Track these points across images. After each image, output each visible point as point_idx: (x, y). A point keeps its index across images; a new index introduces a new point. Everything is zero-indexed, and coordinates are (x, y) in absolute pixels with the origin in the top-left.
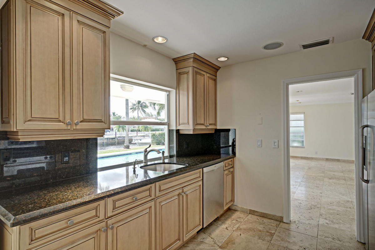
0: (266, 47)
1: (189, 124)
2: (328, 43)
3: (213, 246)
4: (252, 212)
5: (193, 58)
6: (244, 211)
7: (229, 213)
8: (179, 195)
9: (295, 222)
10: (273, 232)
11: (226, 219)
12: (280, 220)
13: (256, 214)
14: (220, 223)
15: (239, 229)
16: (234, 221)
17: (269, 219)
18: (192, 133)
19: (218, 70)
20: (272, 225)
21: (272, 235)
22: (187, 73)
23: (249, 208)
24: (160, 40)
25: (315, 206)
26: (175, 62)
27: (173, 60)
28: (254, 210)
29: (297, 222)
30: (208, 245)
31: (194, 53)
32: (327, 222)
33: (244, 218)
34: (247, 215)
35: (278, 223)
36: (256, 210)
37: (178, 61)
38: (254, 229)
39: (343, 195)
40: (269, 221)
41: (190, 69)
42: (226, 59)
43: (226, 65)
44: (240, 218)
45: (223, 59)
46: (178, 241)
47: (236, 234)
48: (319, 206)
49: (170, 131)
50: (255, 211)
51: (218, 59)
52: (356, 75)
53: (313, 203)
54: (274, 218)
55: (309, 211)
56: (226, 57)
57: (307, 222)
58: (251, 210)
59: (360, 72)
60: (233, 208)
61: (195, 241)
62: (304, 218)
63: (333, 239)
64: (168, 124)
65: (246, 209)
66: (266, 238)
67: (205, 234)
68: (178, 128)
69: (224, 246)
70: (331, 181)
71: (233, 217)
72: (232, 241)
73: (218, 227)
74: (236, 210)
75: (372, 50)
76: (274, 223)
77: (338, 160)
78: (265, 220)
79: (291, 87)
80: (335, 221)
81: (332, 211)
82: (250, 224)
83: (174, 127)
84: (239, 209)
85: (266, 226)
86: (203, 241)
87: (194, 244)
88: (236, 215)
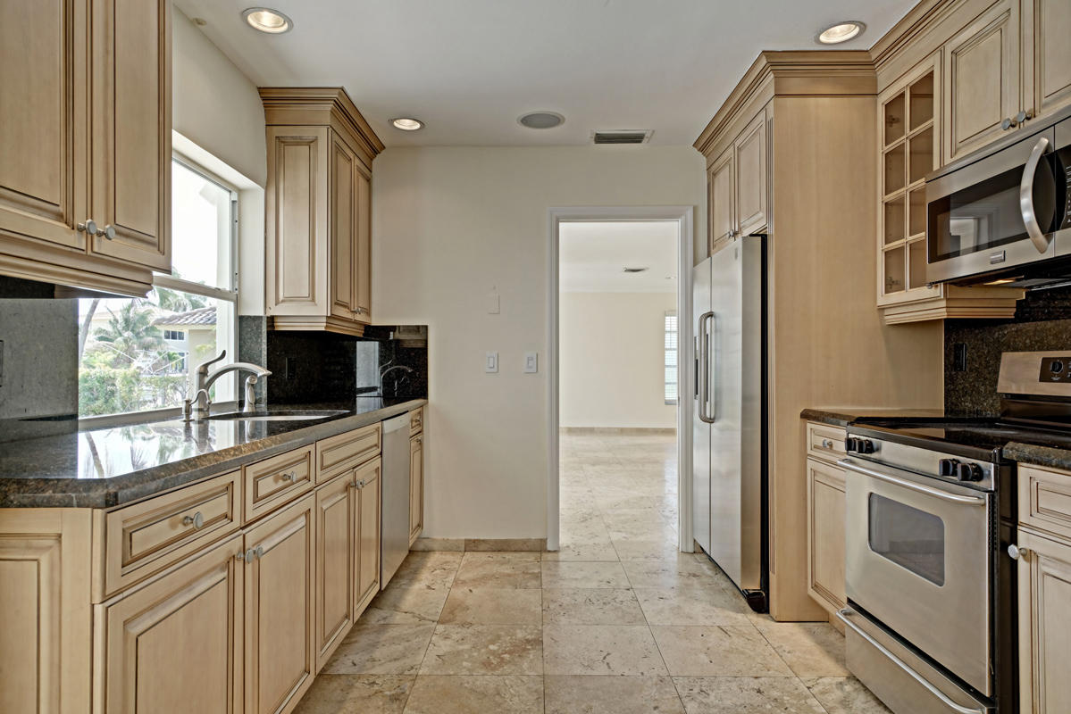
0: (526, 121)
1: (313, 300)
2: (640, 142)
3: (419, 625)
4: (473, 544)
5: (333, 102)
6: (450, 548)
7: (415, 559)
8: (347, 488)
9: (568, 547)
10: (536, 571)
11: (416, 572)
12: (540, 548)
13: (481, 548)
14: (403, 582)
15: (457, 582)
16: (438, 571)
17: (515, 551)
18: (323, 329)
19: (376, 152)
20: (527, 562)
21: (537, 577)
22: (312, 143)
23: (463, 538)
24: (266, 21)
25: (590, 514)
26: (264, 99)
27: (260, 93)
28: (476, 538)
29: (572, 547)
30: (406, 627)
31: (342, 89)
32: (624, 535)
33: (458, 561)
34: (461, 554)
35: (538, 554)
36: (482, 538)
37: (272, 99)
38: (493, 575)
39: (629, 489)
40: (517, 555)
41: (323, 135)
42: (417, 126)
43: (409, 144)
44: (446, 562)
45: (406, 125)
46: (346, 621)
47: (459, 593)
48: (598, 513)
49: (242, 321)
50: (479, 540)
51: (395, 124)
52: (683, 217)
53: (584, 511)
54: (525, 548)
55: (583, 524)
56: (418, 121)
57: (591, 542)
58: (470, 540)
59: (690, 213)
60: (421, 546)
61: (365, 629)
62: (581, 538)
63: (646, 557)
64: (236, 298)
65: (457, 541)
66: (529, 584)
67: (381, 609)
68: (270, 313)
69: (447, 619)
70: (597, 468)
71: (429, 565)
72: (459, 605)
73: (405, 591)
74: (427, 551)
75: (708, 174)
76: (531, 557)
77: (591, 431)
78: (508, 556)
79: (562, 226)
80: (635, 531)
81: (623, 518)
82: (480, 569)
83: (256, 309)
84: (435, 546)
85: (517, 564)
86: (387, 621)
87: (369, 634)
88: (434, 559)
